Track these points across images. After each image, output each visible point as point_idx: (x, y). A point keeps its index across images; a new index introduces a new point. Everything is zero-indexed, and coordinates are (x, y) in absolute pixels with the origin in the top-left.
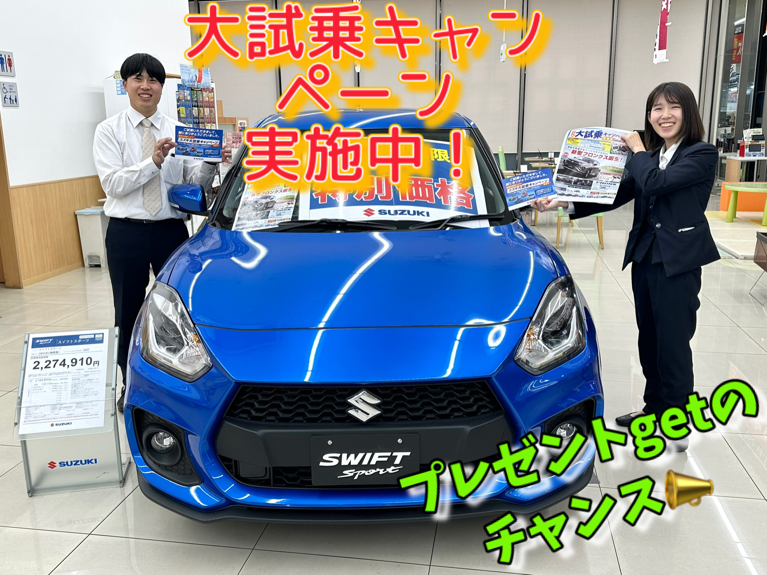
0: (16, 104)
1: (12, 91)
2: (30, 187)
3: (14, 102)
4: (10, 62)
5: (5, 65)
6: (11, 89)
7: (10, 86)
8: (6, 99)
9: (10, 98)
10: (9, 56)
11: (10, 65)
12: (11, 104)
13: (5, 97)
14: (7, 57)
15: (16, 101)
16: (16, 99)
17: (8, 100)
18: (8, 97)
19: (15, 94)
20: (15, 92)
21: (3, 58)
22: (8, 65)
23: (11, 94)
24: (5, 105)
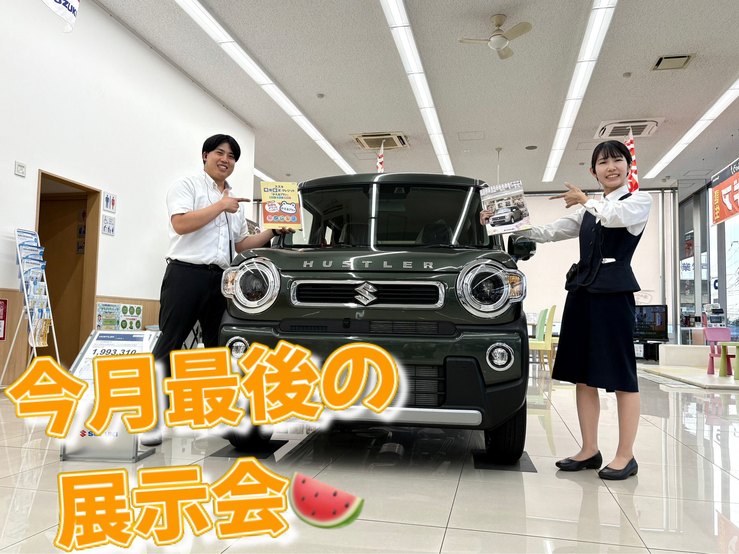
0: (113, 233)
1: (111, 223)
2: (112, 299)
3: (111, 231)
4: (113, 202)
5: (109, 203)
6: (111, 222)
7: (110, 219)
8: (105, 228)
9: (109, 228)
10: (113, 198)
11: (113, 204)
12: (108, 232)
13: (105, 227)
14: (112, 198)
15: (113, 231)
16: (113, 229)
17: (107, 229)
18: (107, 227)
19: (113, 226)
20: (113, 224)
21: (108, 198)
22: (111, 203)
23: (110, 225)
24: (104, 232)
